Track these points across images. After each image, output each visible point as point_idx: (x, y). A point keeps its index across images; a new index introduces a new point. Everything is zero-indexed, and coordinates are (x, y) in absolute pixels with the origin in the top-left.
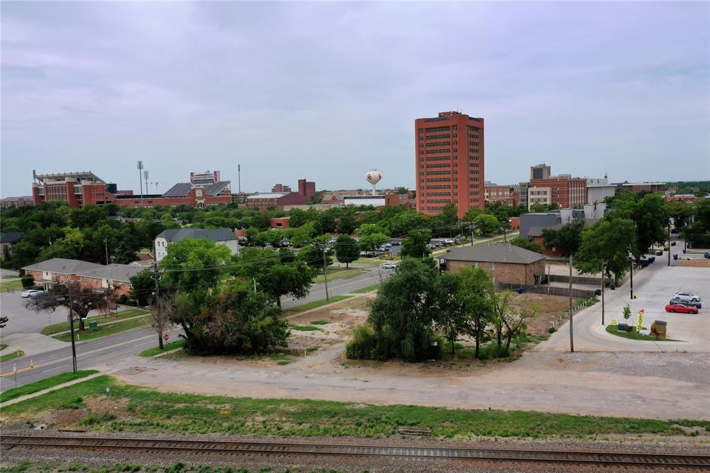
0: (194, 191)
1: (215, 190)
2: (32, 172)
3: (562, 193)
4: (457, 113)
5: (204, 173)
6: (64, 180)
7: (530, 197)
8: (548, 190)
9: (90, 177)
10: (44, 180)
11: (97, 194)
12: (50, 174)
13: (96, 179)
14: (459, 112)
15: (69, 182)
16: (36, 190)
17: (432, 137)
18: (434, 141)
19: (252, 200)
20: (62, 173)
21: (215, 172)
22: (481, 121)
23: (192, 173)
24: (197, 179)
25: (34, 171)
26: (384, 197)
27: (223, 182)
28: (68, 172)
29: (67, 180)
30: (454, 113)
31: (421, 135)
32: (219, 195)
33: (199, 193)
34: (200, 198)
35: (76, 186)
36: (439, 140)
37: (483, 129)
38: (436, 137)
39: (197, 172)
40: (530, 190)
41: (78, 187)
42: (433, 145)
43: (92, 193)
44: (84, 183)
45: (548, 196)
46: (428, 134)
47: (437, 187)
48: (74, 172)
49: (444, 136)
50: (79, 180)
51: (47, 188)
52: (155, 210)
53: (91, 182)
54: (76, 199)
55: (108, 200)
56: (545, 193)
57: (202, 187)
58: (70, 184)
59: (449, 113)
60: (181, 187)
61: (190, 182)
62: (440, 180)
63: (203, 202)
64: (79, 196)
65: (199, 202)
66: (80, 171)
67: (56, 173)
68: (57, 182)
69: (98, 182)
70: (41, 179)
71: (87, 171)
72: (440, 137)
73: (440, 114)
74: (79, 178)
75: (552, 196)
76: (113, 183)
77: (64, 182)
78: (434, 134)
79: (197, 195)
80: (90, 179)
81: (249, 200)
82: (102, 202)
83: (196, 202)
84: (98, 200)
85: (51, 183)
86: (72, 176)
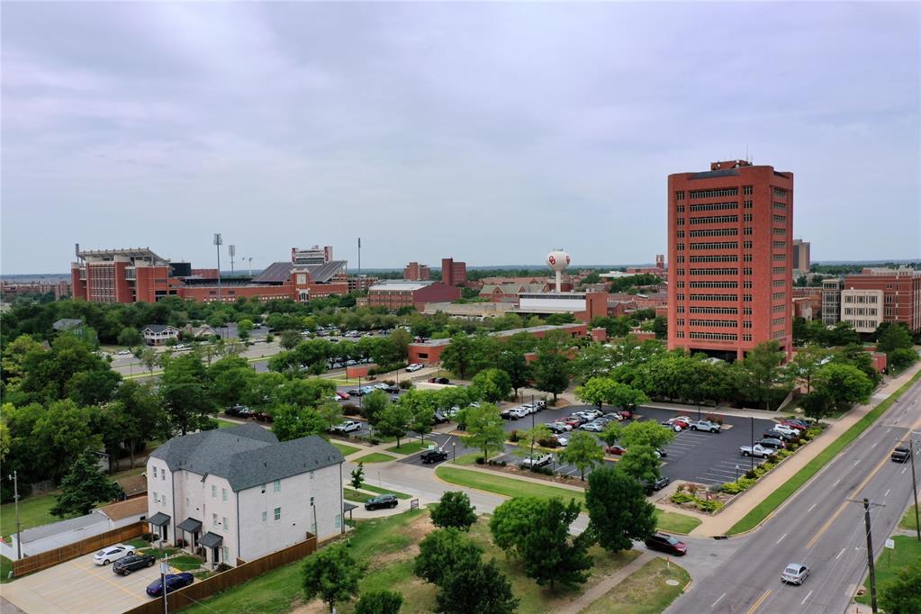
0: (294, 275)
1: (325, 273)
2: (75, 247)
3: (904, 299)
4: (746, 164)
5: (310, 249)
6: (113, 259)
7: (844, 305)
8: (879, 294)
9: (147, 256)
10: (86, 258)
11: (156, 281)
12: (95, 250)
13: (156, 259)
14: (749, 161)
15: (118, 263)
16: (76, 272)
17: (702, 207)
18: (705, 213)
19: (377, 292)
20: (110, 249)
21: (326, 248)
22: (788, 177)
23: (294, 249)
24: (301, 259)
25: (77, 245)
26: (584, 297)
27: (337, 263)
28: (118, 248)
29: (116, 259)
30: (742, 163)
31: (680, 202)
32: (330, 280)
33: (301, 280)
34: (302, 287)
35: (128, 268)
36: (715, 213)
37: (792, 191)
38: (710, 207)
39: (301, 248)
40: (844, 293)
41: (131, 270)
42: (702, 220)
43: (150, 278)
44: (139, 264)
45: (879, 306)
46: (693, 201)
47: (709, 297)
48: (126, 248)
49: (726, 206)
50: (132, 259)
51: (90, 270)
52: (232, 310)
53: (148, 263)
54: (128, 288)
55: (173, 288)
56: (873, 300)
57: (306, 270)
58: (121, 265)
59: (732, 164)
60: (280, 268)
61: (291, 261)
62: (717, 285)
63: (306, 292)
64: (132, 283)
65: (301, 292)
66: (135, 247)
67: (102, 249)
68: (104, 263)
69: (158, 263)
70: (83, 256)
71: (143, 247)
72: (718, 206)
73: (714, 166)
74: (134, 256)
75: (885, 305)
76: (186, 262)
77: (112, 263)
78: (705, 200)
79: (299, 282)
80: (148, 259)
81: (372, 292)
82: (164, 292)
83: (298, 292)
84: (160, 289)
85: (96, 263)
86: (123, 254)
